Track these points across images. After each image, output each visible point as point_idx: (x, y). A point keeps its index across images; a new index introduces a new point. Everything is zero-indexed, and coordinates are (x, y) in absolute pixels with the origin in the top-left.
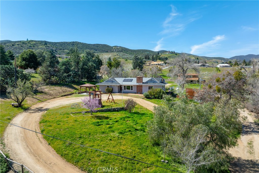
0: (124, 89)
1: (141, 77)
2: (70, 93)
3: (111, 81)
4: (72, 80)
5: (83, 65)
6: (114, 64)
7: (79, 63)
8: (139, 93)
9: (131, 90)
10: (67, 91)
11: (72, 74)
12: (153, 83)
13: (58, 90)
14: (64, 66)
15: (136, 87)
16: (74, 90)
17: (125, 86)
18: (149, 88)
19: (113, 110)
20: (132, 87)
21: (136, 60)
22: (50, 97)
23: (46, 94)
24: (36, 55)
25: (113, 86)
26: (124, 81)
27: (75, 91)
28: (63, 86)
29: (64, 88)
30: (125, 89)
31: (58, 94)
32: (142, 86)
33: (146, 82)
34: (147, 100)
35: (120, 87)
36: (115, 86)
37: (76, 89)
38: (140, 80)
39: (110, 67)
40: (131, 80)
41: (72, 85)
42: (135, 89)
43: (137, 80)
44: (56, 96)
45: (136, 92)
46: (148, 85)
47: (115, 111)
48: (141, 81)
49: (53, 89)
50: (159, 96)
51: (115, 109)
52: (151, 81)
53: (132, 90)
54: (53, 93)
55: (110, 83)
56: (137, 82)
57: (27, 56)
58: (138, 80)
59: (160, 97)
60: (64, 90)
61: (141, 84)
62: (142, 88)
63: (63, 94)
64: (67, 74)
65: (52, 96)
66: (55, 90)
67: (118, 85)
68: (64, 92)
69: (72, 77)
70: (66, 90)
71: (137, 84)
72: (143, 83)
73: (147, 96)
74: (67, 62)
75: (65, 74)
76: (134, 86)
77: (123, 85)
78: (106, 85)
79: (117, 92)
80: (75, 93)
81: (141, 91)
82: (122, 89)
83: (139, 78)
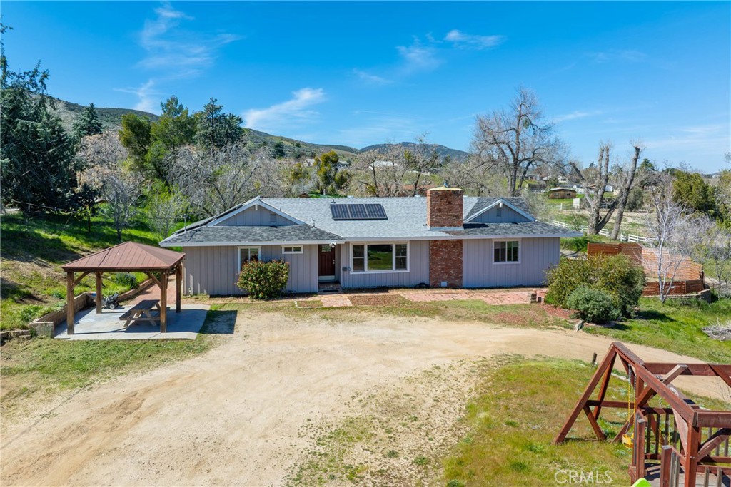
0: (351, 266)
1: (455, 192)
3: (267, 219)
8: (444, 283)
9: (397, 268)
12: (512, 227)
15: (427, 251)
17: (358, 250)
18: (497, 251)
20: (401, 249)
25: (288, 249)
26: (339, 213)
30: (358, 264)
32: (459, 243)
33: (479, 219)
35: (328, 260)
36: (298, 249)
38: (450, 210)
40: (377, 214)
42: (418, 266)
43: (434, 210)
45: (426, 280)
46: (490, 240)
52: (507, 214)
53: (405, 267)
55: (257, 229)
56: (434, 224)
58: (440, 210)
62: (461, 254)
71: (439, 234)
72: (466, 226)
76: (415, 243)
77: (347, 243)
78: (235, 247)
79: (315, 286)
80: (17, 335)
81: (452, 271)
82: (343, 265)
83: (446, 197)
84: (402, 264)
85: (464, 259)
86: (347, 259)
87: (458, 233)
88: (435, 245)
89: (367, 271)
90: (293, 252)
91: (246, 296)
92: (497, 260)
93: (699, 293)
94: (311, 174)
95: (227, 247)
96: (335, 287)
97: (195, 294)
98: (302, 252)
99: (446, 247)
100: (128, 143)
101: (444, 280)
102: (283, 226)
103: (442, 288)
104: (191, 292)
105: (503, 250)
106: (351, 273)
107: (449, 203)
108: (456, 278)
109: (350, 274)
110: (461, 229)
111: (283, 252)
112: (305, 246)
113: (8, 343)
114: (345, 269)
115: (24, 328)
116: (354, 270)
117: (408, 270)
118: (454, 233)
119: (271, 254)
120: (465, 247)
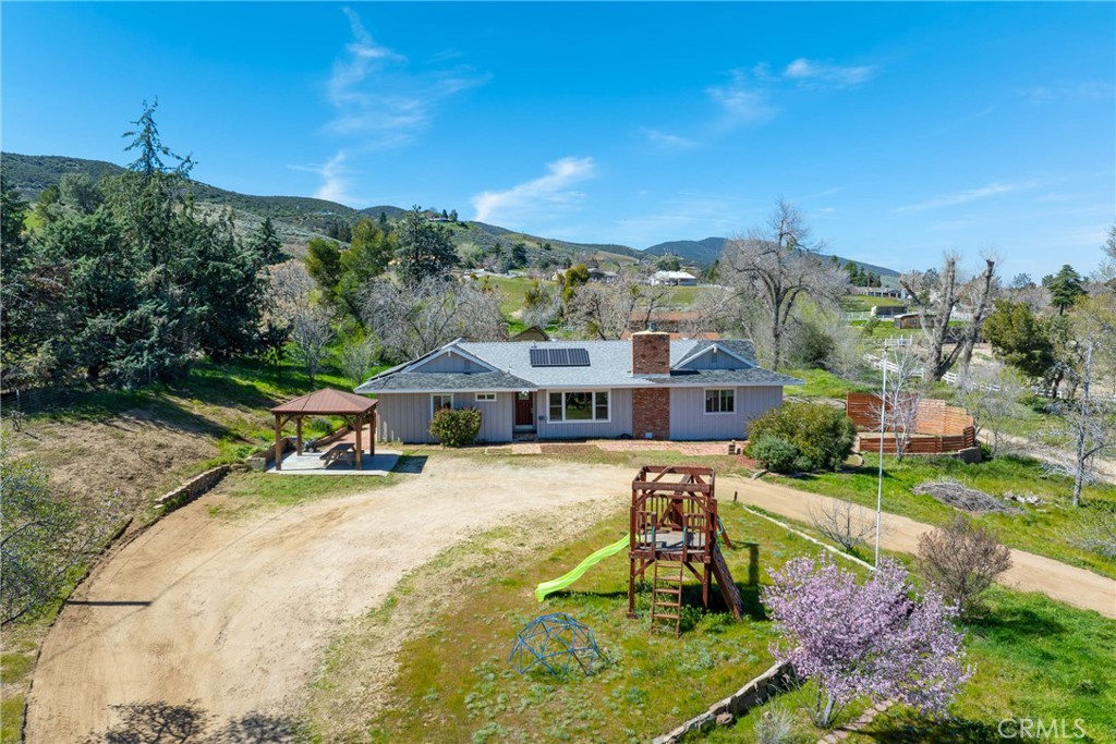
0: (548, 414)
1: (661, 337)
2: (204, 467)
3: (460, 365)
4: (166, 361)
8: (649, 435)
9: (597, 417)
10: (170, 452)
11: (157, 322)
12: (728, 374)
13: (103, 455)
15: (629, 400)
16: (209, 438)
17: (555, 398)
18: (708, 403)
20: (602, 397)
25: (481, 397)
26: (538, 359)
29: (140, 436)
30: (556, 413)
31: (130, 491)
32: (666, 391)
33: (689, 365)
35: (524, 409)
36: (491, 397)
38: (655, 356)
40: (580, 359)
42: (620, 414)
43: (638, 356)
44: (124, 517)
45: (629, 430)
46: (702, 388)
48: (664, 363)
50: (829, 455)
52: (716, 360)
53: (606, 417)
54: (81, 486)
55: (450, 376)
56: (637, 370)
58: (643, 356)
59: (833, 459)
60: (147, 452)
61: (660, 380)
62: (668, 403)
63: (166, 487)
65: (91, 519)
66: (81, 453)
69: (162, 343)
70: (157, 445)
71: (642, 382)
72: (673, 373)
75: (101, 322)
76: (616, 391)
77: (545, 390)
78: (428, 394)
79: (509, 435)
80: (236, 468)
81: (658, 422)
82: (540, 414)
83: (650, 342)
84: (602, 413)
85: (672, 409)
86: (543, 408)
87: (664, 380)
88: (638, 393)
89: (565, 421)
90: (486, 400)
91: (438, 444)
92: (709, 410)
93: (959, 452)
94: (552, 296)
95: (420, 394)
96: (532, 436)
97: (389, 441)
98: (495, 400)
99: (651, 396)
100: (315, 272)
101: (649, 431)
102: (477, 372)
103: (648, 439)
104: (385, 439)
105: (716, 399)
106: (548, 422)
107: (654, 348)
108: (662, 429)
109: (547, 424)
110: (668, 376)
111: (476, 400)
112: (498, 393)
113: (229, 475)
114: (541, 418)
115: (241, 462)
116: (552, 418)
117: (610, 420)
118: (657, 381)
119: (464, 401)
120: (672, 396)
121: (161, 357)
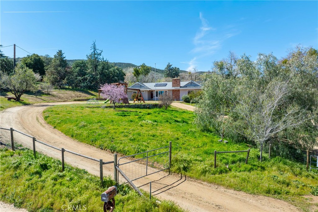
1: (178, 79)
2: (86, 98)
3: (139, 86)
4: (89, 85)
5: (103, 68)
6: (143, 72)
7: (97, 67)
8: (176, 100)
11: (88, 78)
12: (193, 87)
13: (69, 94)
14: (78, 68)
15: (171, 92)
16: (90, 95)
17: (157, 92)
18: (188, 93)
19: (143, 107)
20: (166, 92)
21: (169, 71)
22: (60, 99)
23: (54, 96)
24: (43, 60)
26: (156, 86)
27: (92, 96)
28: (76, 91)
29: (78, 93)
30: (157, 96)
31: (70, 98)
32: (179, 90)
33: (185, 86)
34: (186, 104)
36: (144, 92)
37: (92, 95)
38: (177, 83)
39: (137, 76)
40: (164, 85)
41: (89, 91)
44: (67, 100)
46: (187, 90)
47: (146, 108)
48: (178, 85)
49: (64, 92)
51: (146, 106)
52: (191, 84)
54: (63, 96)
55: (137, 88)
56: (173, 86)
57: (31, 61)
58: (174, 83)
60: (77, 95)
61: (178, 88)
62: (179, 93)
63: (77, 98)
64: (82, 78)
65: (62, 99)
66: (66, 93)
67: (148, 90)
68: (78, 97)
69: (88, 82)
70: (80, 95)
71: (174, 88)
72: (181, 87)
73: (186, 99)
74: (82, 63)
75: (79, 78)
76: (169, 90)
77: (155, 91)
81: (177, 97)
82: (154, 96)
86: (155, 94)
88: (173, 90)
99: (176, 92)
102: (142, 87)
106: (155, 97)
107: (177, 81)
108: (178, 99)
110: (179, 87)
120: (180, 91)
121: (88, 84)
